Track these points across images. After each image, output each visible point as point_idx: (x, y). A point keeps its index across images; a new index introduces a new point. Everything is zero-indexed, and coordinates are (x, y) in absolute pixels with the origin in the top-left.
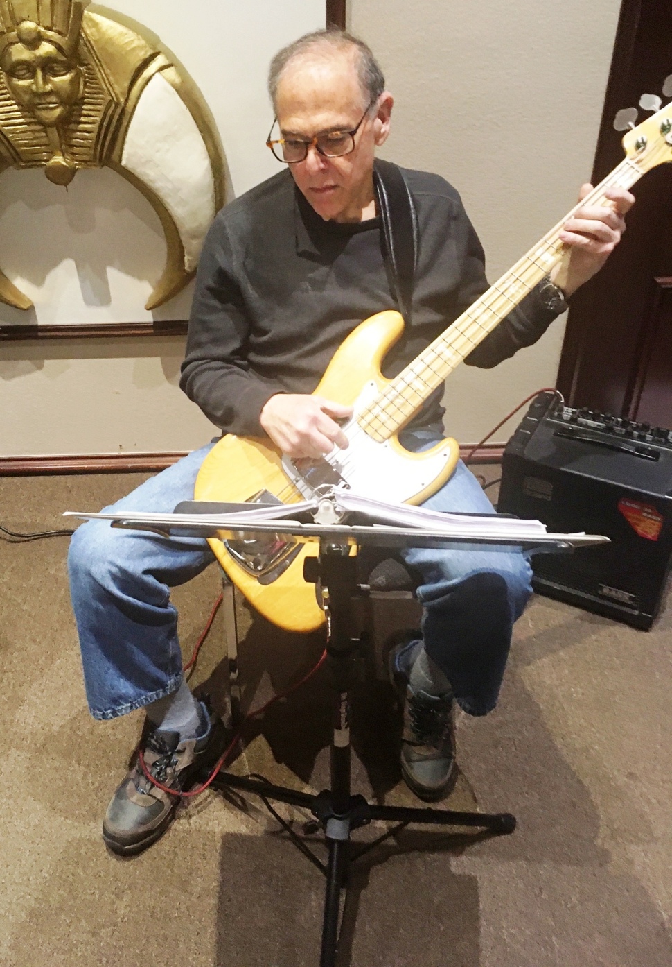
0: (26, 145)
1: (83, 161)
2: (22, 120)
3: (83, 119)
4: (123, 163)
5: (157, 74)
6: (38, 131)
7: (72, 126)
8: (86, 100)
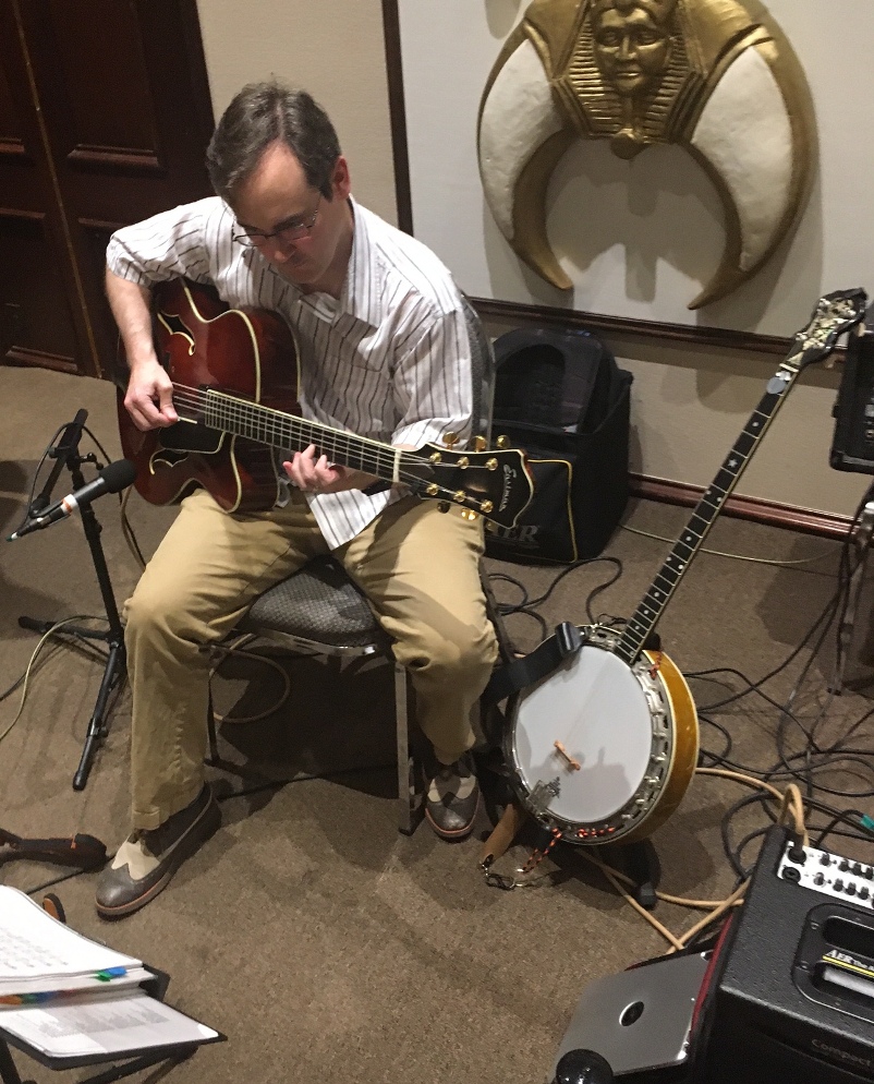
0: (599, 114)
1: (651, 136)
2: (600, 88)
3: (661, 91)
4: (694, 140)
5: (751, 49)
6: (614, 101)
7: (650, 98)
8: (670, 71)
